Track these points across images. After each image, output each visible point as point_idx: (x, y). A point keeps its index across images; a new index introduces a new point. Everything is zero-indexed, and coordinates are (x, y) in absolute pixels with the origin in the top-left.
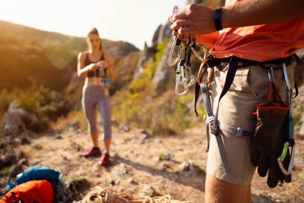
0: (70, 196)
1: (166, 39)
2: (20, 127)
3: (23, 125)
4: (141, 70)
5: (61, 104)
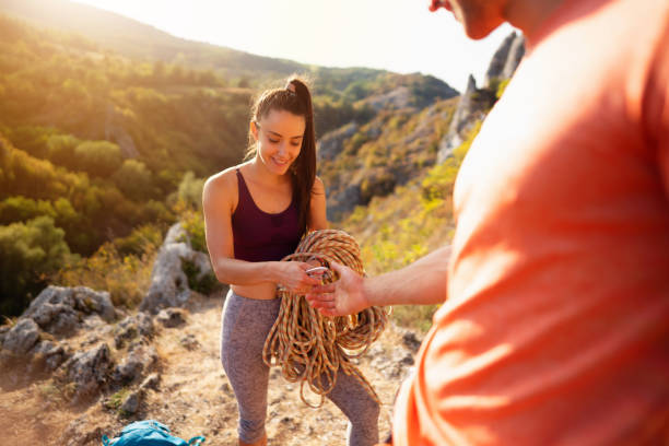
2: (178, 283)
3: (184, 278)
4: (456, 142)
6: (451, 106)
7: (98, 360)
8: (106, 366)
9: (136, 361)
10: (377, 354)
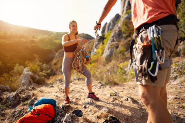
0: (63, 112)
1: (109, 32)
2: (30, 82)
3: (32, 80)
4: (95, 50)
5: (49, 71)
6: (93, 41)
7: (16, 95)
8: (19, 97)
9: (28, 94)
10: (94, 86)
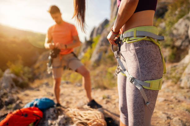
1: (98, 35)
2: (12, 85)
4: (83, 54)
